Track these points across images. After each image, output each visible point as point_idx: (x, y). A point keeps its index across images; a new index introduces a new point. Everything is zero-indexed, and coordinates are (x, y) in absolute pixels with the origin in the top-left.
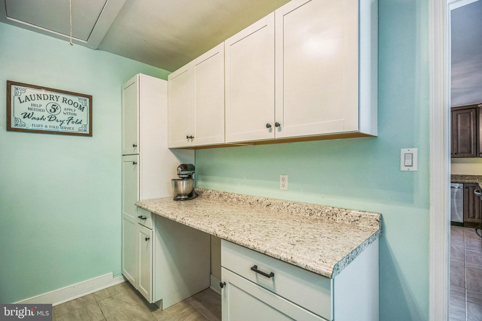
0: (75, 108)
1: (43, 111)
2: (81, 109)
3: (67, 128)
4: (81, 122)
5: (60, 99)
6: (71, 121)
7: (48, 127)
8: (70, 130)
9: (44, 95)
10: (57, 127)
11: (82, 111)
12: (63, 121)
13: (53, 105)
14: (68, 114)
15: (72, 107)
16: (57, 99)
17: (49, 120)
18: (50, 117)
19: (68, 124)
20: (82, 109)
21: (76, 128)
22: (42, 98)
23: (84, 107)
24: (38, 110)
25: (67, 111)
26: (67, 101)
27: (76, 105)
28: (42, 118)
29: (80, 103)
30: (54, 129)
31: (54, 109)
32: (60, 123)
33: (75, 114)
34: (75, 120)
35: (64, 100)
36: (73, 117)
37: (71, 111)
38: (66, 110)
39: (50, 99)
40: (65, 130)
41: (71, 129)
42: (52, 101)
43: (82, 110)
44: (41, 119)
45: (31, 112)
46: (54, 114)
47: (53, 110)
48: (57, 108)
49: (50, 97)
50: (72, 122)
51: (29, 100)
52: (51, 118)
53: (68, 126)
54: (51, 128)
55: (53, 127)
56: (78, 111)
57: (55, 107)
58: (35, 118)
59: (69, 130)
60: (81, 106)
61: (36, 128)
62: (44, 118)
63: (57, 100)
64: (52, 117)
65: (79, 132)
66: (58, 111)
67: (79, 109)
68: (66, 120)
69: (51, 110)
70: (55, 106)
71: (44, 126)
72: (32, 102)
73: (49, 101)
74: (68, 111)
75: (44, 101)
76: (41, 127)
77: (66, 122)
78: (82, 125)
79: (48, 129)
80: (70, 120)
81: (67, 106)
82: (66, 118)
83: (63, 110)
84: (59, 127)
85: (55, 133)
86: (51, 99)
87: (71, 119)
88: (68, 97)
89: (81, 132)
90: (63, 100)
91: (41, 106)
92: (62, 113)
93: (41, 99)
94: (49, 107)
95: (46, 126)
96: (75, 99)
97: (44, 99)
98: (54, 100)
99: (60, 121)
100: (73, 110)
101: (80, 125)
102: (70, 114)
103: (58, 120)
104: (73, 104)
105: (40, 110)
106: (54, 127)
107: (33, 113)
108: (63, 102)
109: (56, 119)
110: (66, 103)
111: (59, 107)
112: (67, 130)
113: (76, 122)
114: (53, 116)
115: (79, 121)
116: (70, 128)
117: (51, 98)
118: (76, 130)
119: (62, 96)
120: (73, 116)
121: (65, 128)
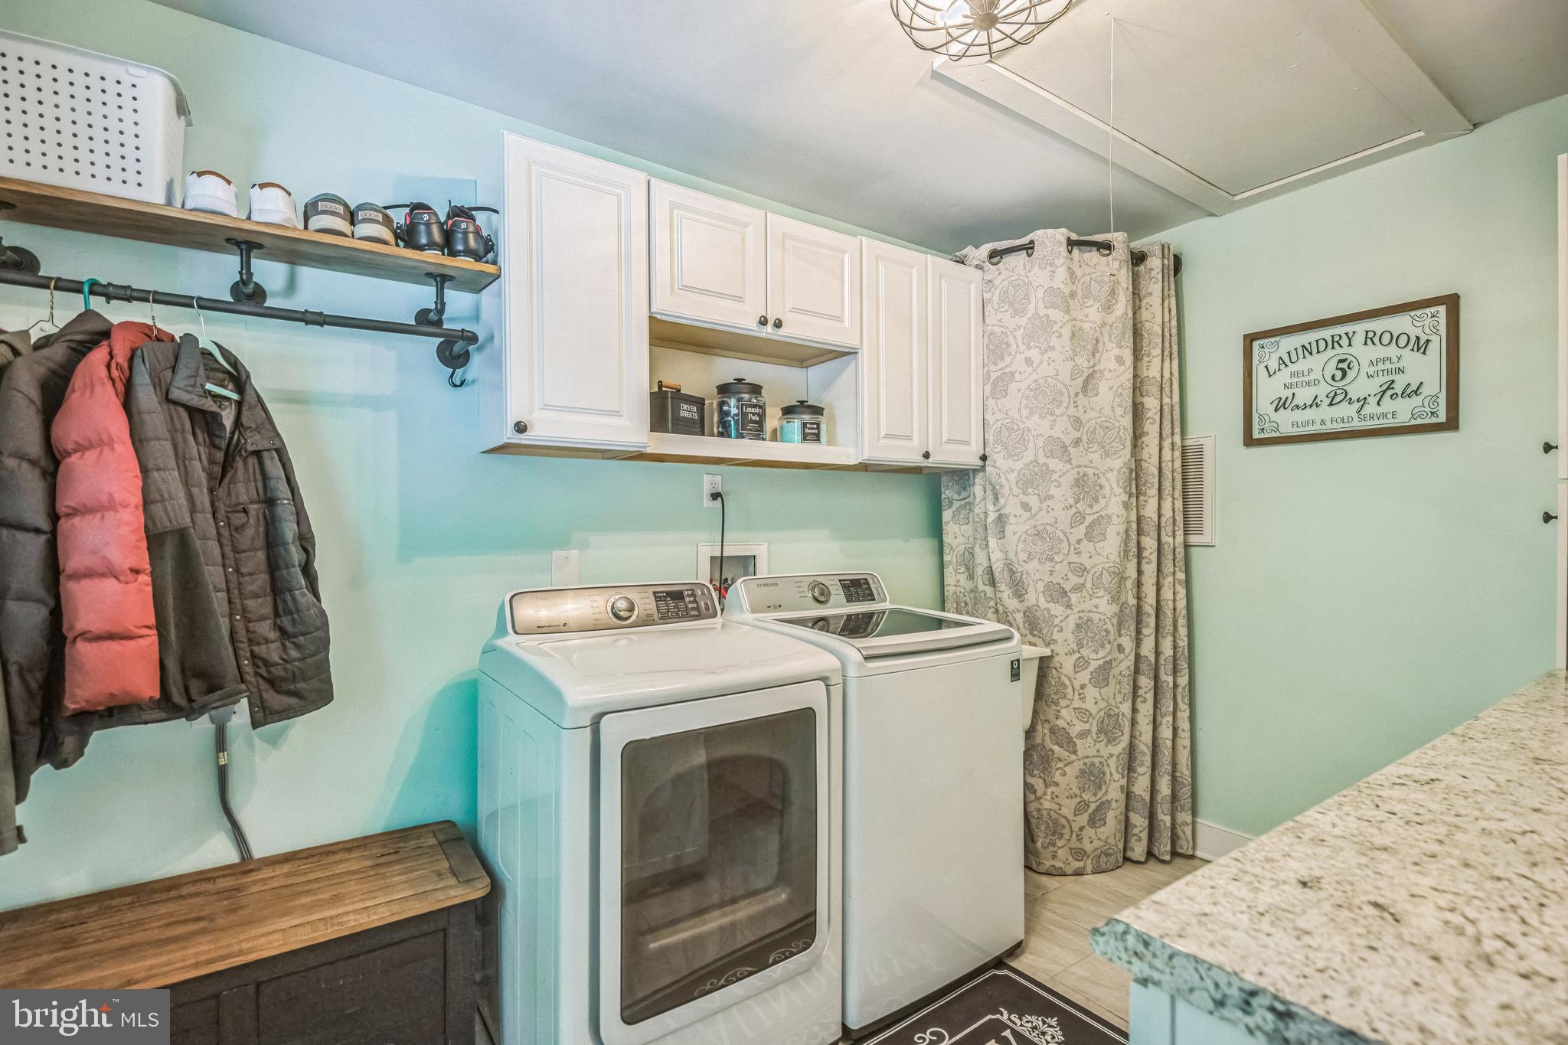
0: (1399, 352)
1: (1317, 382)
2: (1418, 349)
3: (1375, 417)
4: (1418, 388)
5: (1358, 339)
6: (1390, 392)
7: (1328, 423)
8: (1386, 421)
9: (1317, 341)
10: (1350, 419)
11: (1424, 353)
12: (1365, 398)
13: (1341, 361)
14: (1380, 373)
15: (1392, 351)
16: (1350, 339)
17: (1331, 404)
18: (1332, 394)
19: (1378, 404)
20: (1421, 346)
21: (1403, 411)
22: (1314, 350)
23: (1428, 341)
24: (1304, 384)
25: (1376, 368)
26: (1376, 340)
27: (1403, 340)
28: (1315, 403)
29: (1414, 332)
30: (1343, 425)
31: (1342, 370)
32: (1357, 405)
33: (1401, 371)
34: (1398, 388)
35: (1369, 339)
36: (1393, 381)
37: (1388, 365)
38: (1375, 363)
39: (1333, 348)
40: (1372, 422)
41: (1389, 416)
42: (1338, 350)
43: (1422, 350)
44: (1311, 406)
45: (1289, 393)
46: (1340, 384)
47: (1339, 375)
48: (1349, 367)
49: (1333, 342)
50: (1392, 396)
51: (1286, 366)
52: (1334, 397)
53: (1378, 410)
54: (1335, 425)
55: (1339, 421)
56: (1410, 359)
57: (1344, 365)
58: (1297, 407)
59: (1382, 421)
60: (1418, 338)
61: (1302, 429)
62: (1318, 401)
63: (1350, 345)
64: (1336, 394)
65: (1413, 422)
66: (1351, 374)
67: (1412, 350)
68: (1372, 395)
69: (1333, 378)
70: (1344, 361)
71: (1318, 421)
72: (1293, 368)
73: (1330, 353)
74: (1381, 366)
75: (1320, 355)
76: (1310, 425)
77: (1373, 401)
78: (1420, 398)
79: (1330, 427)
80: (1384, 392)
81: (1378, 352)
82: (1373, 386)
83: (1365, 368)
84: (1355, 416)
85: (1344, 435)
86: (1336, 345)
87: (1388, 388)
88: (1378, 325)
89: (1419, 422)
90: (1366, 338)
91: (1310, 371)
92: (1363, 375)
93: (1311, 354)
94: (1331, 369)
95: (1323, 422)
96: (1399, 324)
97: (1318, 352)
98: (1341, 346)
99: (1358, 401)
100: (1395, 360)
101: (1416, 401)
102: (1386, 373)
103: (1351, 399)
104: (1394, 339)
105: (1308, 384)
106: (1342, 420)
107: (1294, 394)
108: (1366, 344)
109: (1348, 398)
110: (1374, 344)
111: (1355, 363)
112: (1376, 422)
113: (1403, 393)
114: (1339, 392)
115: (1414, 387)
116: (1384, 415)
117: (1336, 342)
118: (1404, 418)
119: (1360, 328)
120: (1391, 378)
121: (1371, 418)
